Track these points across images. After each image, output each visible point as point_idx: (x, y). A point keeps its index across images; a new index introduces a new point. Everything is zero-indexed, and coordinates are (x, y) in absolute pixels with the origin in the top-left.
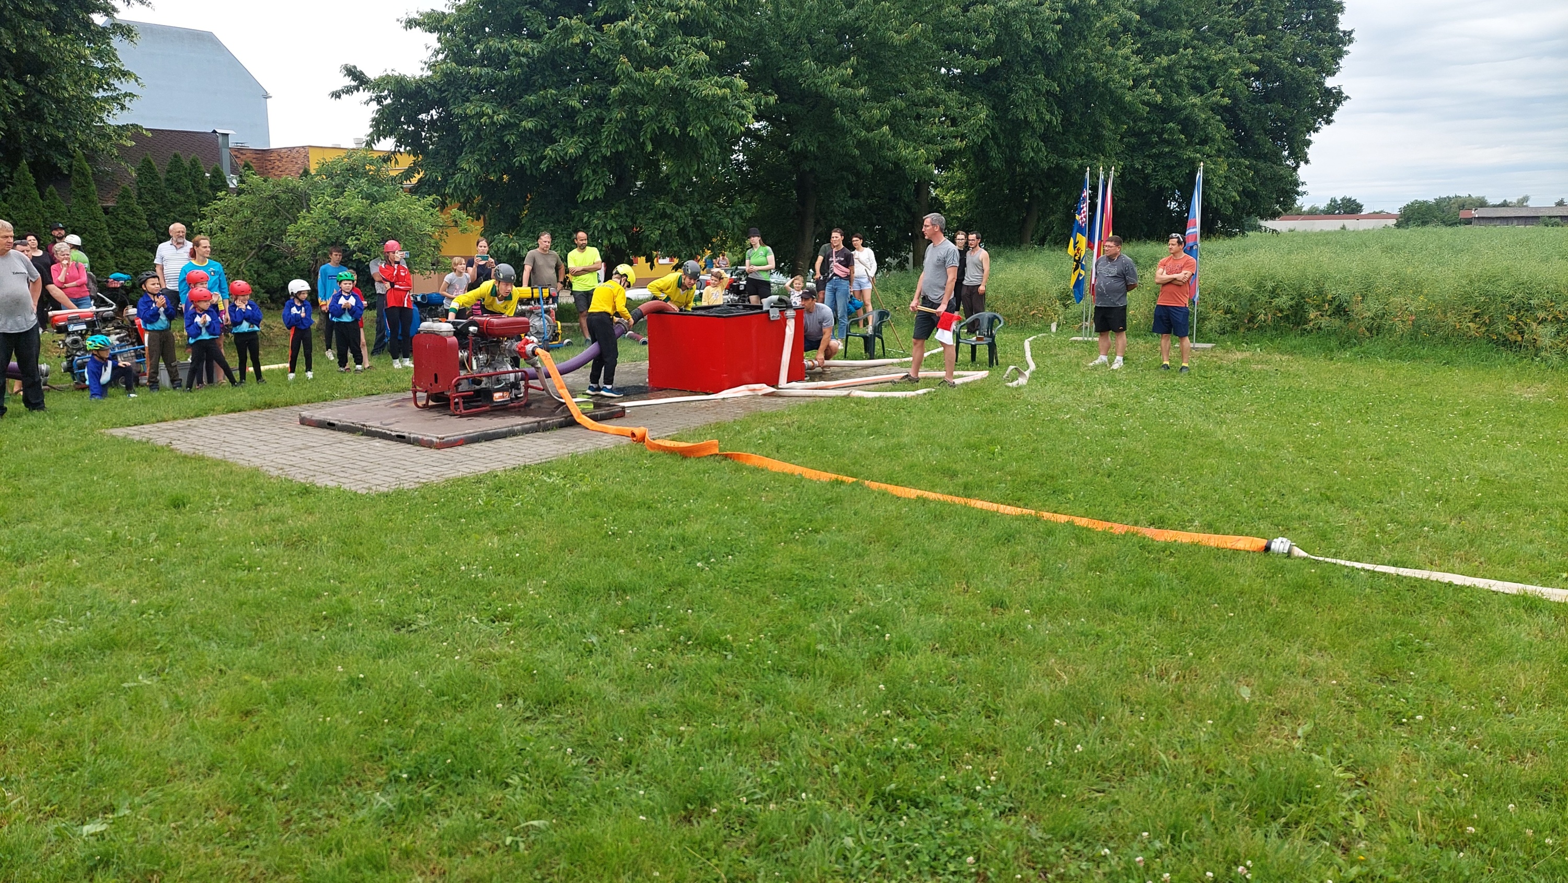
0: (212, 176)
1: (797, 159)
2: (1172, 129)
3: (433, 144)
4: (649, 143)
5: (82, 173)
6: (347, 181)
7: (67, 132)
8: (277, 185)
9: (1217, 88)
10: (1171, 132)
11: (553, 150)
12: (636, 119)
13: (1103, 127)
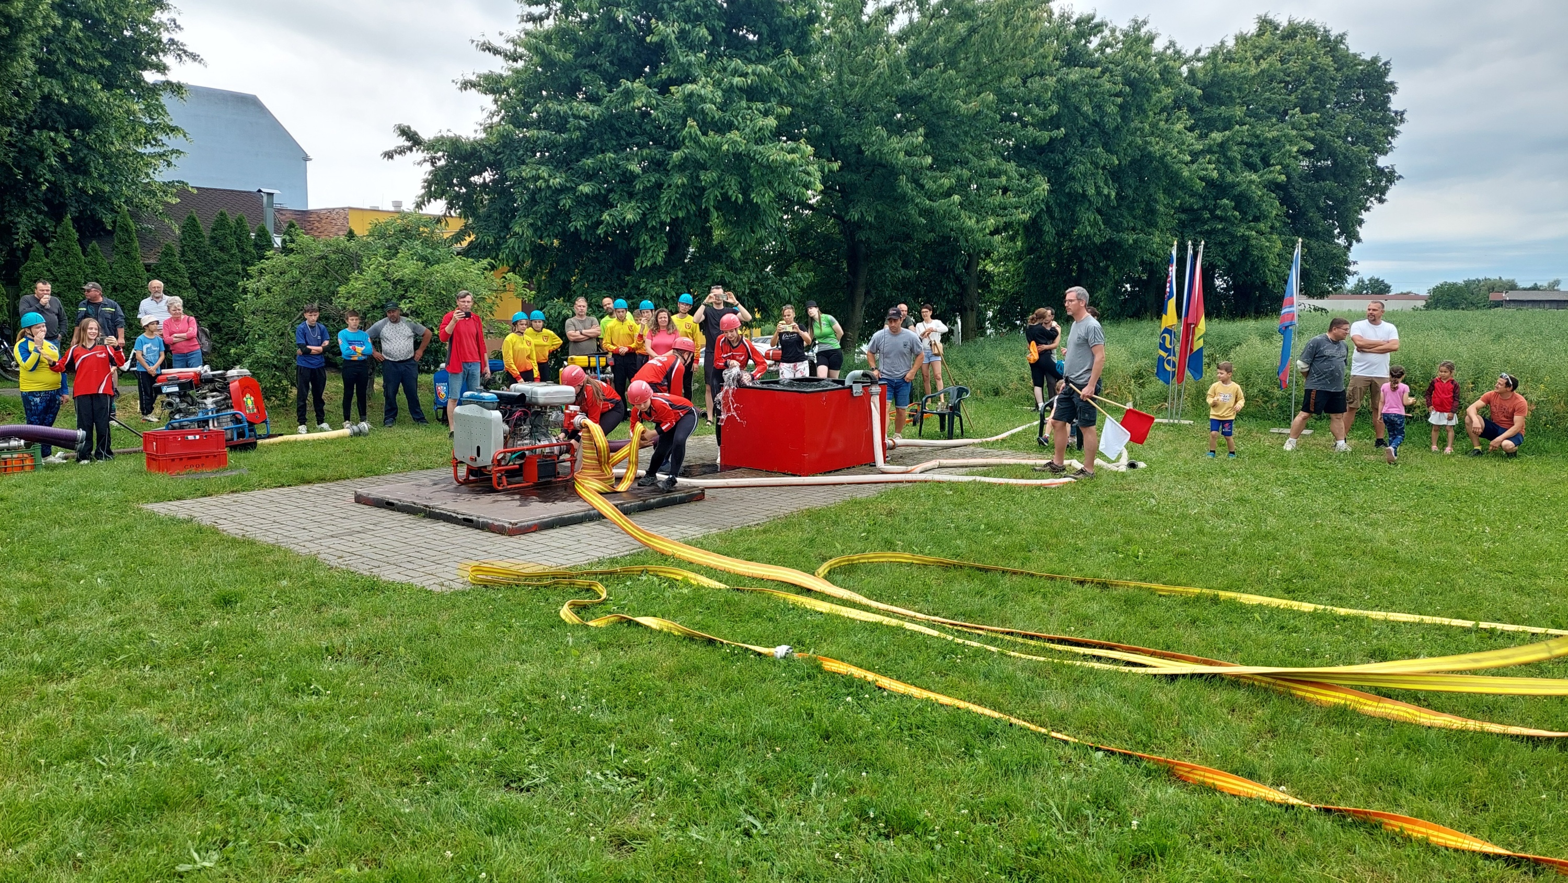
0: (258, 235)
1: (850, 229)
2: (1225, 206)
3: (484, 206)
4: (712, 209)
5: (126, 229)
6: (401, 242)
7: (113, 187)
8: (327, 245)
9: (1273, 165)
10: (1224, 208)
11: (610, 215)
12: (698, 184)
13: (1156, 201)
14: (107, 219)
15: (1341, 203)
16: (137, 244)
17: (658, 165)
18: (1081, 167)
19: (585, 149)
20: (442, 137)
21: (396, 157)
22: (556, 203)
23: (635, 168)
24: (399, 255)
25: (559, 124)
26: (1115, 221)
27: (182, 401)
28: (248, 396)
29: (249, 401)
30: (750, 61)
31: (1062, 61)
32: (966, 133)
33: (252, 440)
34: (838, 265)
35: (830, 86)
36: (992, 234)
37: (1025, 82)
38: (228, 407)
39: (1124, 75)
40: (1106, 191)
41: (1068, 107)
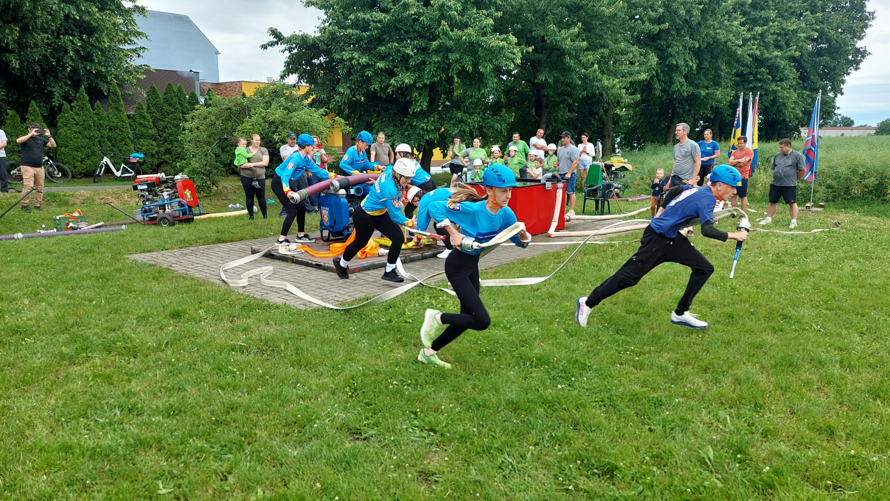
0: (190, 97)
1: (538, 88)
2: (763, 72)
3: (320, 78)
4: (455, 76)
5: (115, 94)
6: (273, 99)
7: (107, 69)
8: (230, 101)
9: (792, 46)
10: (762, 73)
11: (395, 81)
12: (447, 61)
13: (721, 70)
14: (105, 88)
15: (832, 69)
16: (122, 102)
17: (423, 50)
18: (676, 48)
19: (380, 41)
20: (296, 35)
21: (269, 48)
22: (363, 75)
23: (409, 51)
24: (272, 107)
25: (364, 26)
26: (696, 82)
27: (149, 194)
28: (187, 191)
29: (188, 193)
32: (608, 28)
33: (191, 216)
34: (529, 111)
38: (176, 198)
40: (691, 64)
41: (670, 12)
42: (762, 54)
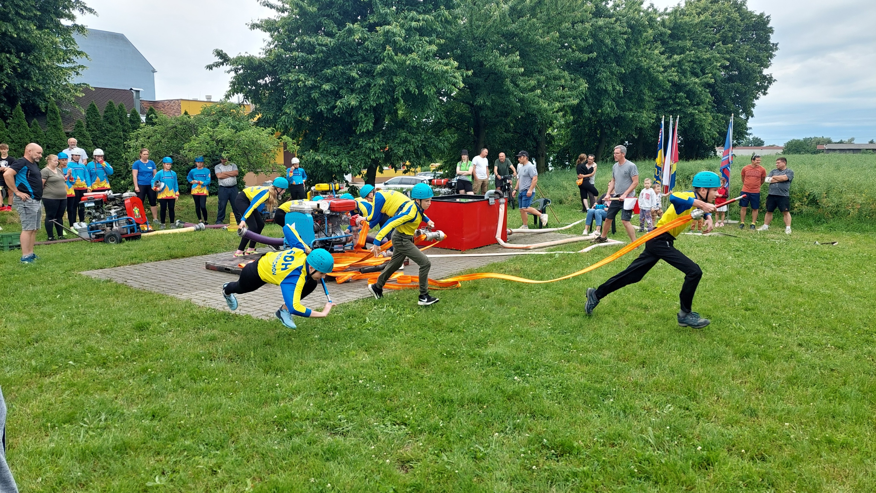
0: (132, 115)
1: (476, 110)
2: (681, 97)
3: (266, 97)
4: (400, 98)
5: (54, 112)
6: (220, 118)
7: (45, 86)
9: (707, 73)
10: (681, 99)
11: (341, 102)
12: (392, 84)
13: (644, 94)
14: (42, 105)
15: (743, 94)
16: (60, 120)
17: (368, 73)
18: (604, 74)
19: (325, 63)
20: (241, 56)
21: (214, 68)
22: (309, 96)
23: (354, 74)
24: (220, 126)
25: (310, 49)
26: (622, 105)
27: (96, 212)
28: (136, 208)
29: (136, 211)
30: (420, 13)
31: (593, 14)
32: (541, 55)
33: (138, 234)
34: (468, 131)
35: (465, 28)
36: (557, 112)
37: (573, 26)
38: (124, 215)
39: (627, 22)
40: (618, 88)
41: (596, 41)
42: (680, 79)
